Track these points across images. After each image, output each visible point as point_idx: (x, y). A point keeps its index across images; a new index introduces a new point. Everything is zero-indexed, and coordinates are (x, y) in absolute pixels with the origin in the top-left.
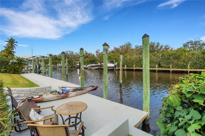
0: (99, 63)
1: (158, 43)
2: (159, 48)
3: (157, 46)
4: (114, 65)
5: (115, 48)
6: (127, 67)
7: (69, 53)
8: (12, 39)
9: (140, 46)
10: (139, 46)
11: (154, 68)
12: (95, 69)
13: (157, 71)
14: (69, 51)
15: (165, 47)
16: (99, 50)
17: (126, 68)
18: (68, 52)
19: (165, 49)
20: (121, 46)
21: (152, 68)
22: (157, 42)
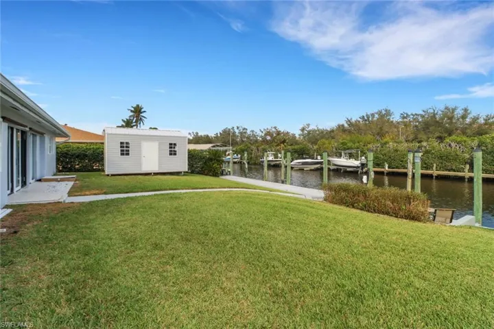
0: (319, 157)
1: (466, 110)
2: (468, 120)
3: (464, 117)
4: (359, 162)
5: (349, 121)
6: (389, 168)
7: (237, 131)
8: (138, 106)
9: (414, 115)
10: (412, 115)
11: (458, 171)
12: (311, 170)
13: (466, 180)
14: (238, 128)
15: (486, 120)
16: (308, 125)
17: (387, 169)
18: (235, 129)
19: (485, 124)
20: (363, 117)
21: (454, 171)
22: (463, 107)
